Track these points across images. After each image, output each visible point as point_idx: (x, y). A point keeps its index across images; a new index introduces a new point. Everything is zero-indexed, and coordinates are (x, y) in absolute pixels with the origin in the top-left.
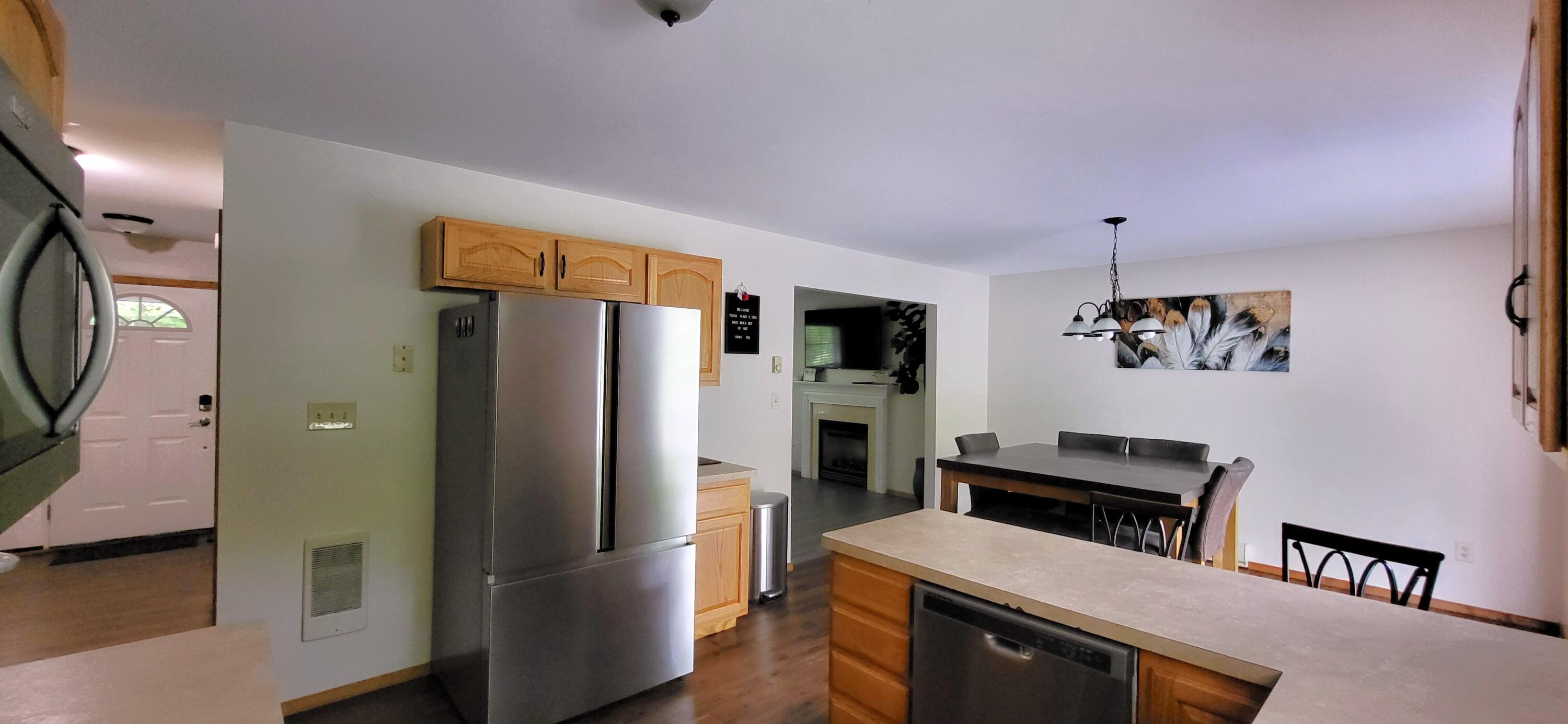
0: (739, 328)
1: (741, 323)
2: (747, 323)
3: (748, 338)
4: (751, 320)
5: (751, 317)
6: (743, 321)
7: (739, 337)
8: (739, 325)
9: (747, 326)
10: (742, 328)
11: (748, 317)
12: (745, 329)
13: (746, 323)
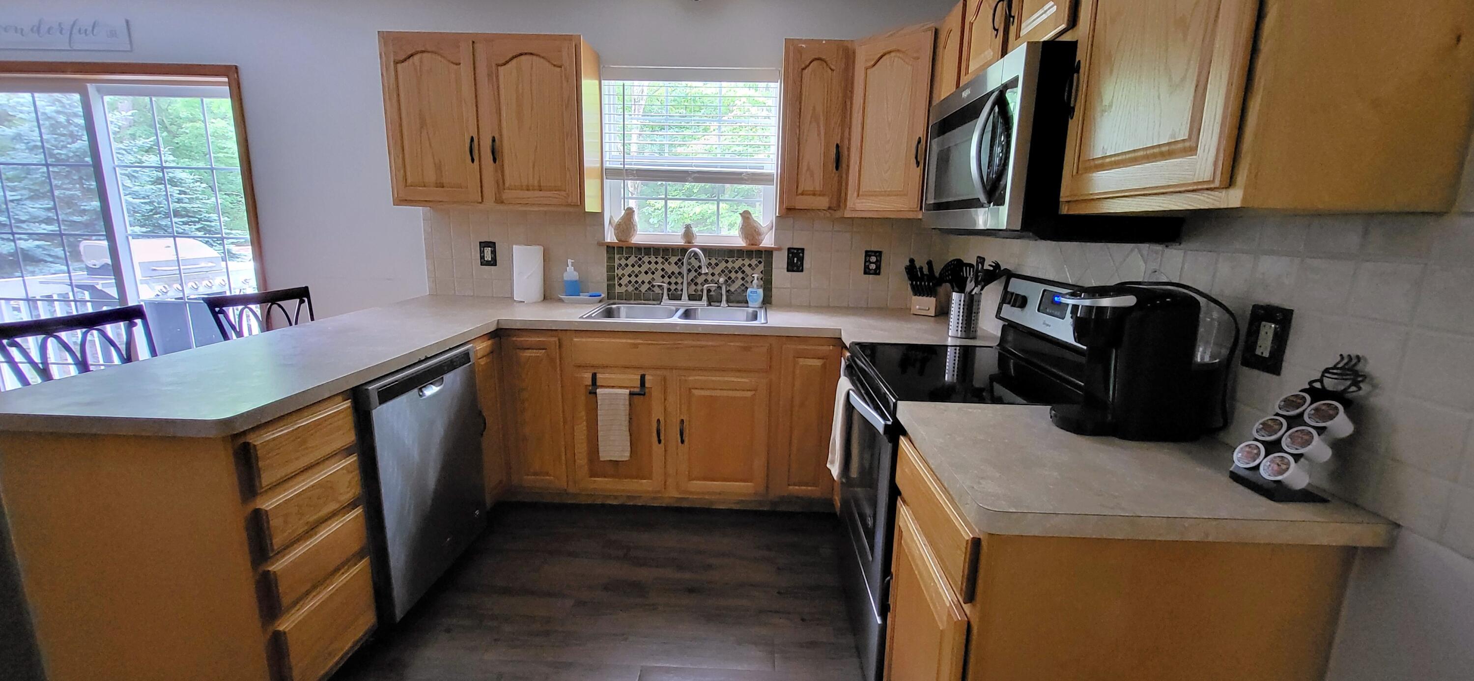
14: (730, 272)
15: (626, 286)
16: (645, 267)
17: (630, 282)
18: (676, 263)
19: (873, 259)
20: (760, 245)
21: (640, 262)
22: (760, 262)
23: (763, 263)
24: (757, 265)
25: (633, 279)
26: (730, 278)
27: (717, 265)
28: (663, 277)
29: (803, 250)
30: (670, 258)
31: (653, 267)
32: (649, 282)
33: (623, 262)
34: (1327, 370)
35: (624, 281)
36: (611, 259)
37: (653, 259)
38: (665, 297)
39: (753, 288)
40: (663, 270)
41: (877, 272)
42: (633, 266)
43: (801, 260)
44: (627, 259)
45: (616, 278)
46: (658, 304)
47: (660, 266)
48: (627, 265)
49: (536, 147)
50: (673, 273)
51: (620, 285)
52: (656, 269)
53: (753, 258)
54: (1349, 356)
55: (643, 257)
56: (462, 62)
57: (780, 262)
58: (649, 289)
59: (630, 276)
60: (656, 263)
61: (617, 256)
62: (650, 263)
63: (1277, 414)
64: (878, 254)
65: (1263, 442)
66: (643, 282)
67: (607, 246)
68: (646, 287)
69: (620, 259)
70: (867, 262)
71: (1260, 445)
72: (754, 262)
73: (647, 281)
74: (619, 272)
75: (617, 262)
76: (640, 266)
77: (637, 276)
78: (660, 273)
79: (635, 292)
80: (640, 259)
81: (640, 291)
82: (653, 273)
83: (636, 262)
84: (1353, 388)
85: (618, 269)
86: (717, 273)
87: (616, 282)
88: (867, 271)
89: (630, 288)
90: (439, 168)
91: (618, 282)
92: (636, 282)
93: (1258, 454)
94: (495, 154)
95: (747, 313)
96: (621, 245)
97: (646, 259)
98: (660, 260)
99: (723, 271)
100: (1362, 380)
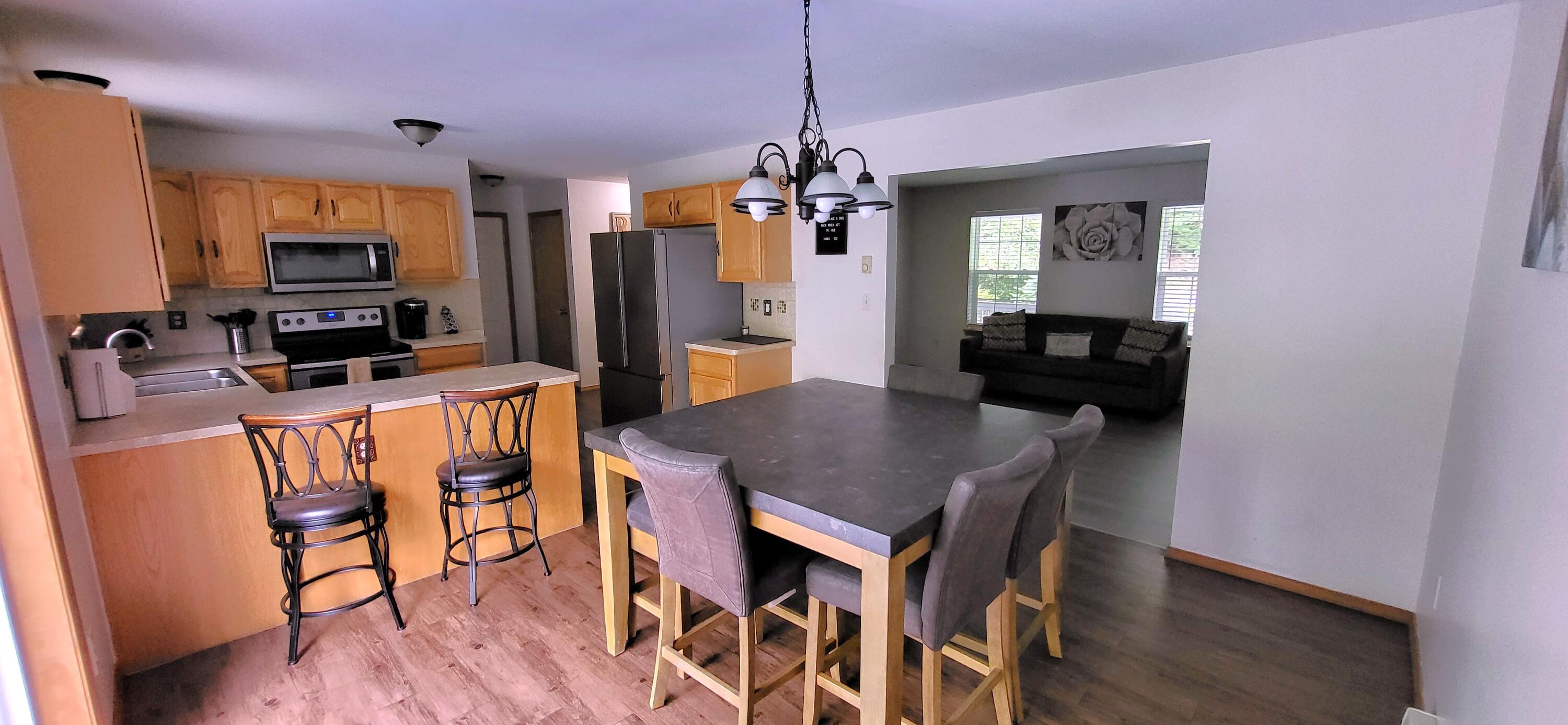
0: (828, 230)
1: (829, 225)
2: (835, 225)
3: (836, 239)
4: (838, 221)
5: (838, 218)
6: (830, 223)
7: (827, 239)
8: (828, 227)
9: (835, 227)
10: (830, 230)
11: (835, 218)
12: (833, 230)
13: (833, 225)
100: (449, 310)
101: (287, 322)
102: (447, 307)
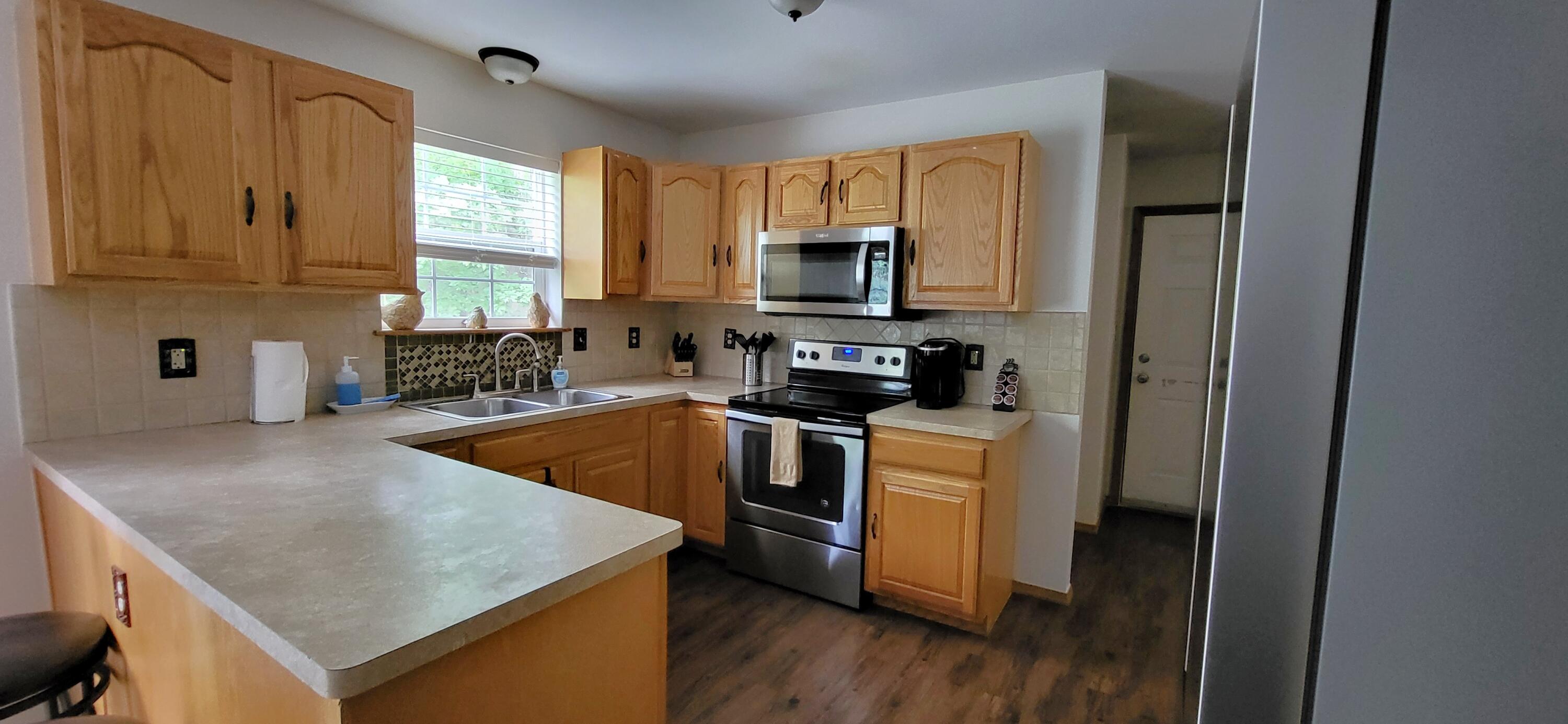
14: (525, 355)
15: (412, 382)
16: (435, 358)
17: (417, 377)
18: (470, 351)
19: (634, 335)
20: (548, 327)
21: (428, 353)
22: (552, 344)
23: (554, 344)
24: (549, 347)
25: (420, 374)
26: (525, 362)
27: (512, 349)
28: (456, 367)
29: (585, 329)
30: (464, 345)
31: (445, 357)
32: (441, 376)
33: (407, 354)
34: (1004, 365)
35: (409, 377)
36: (390, 352)
37: (444, 348)
38: (477, 388)
39: (557, 369)
40: (456, 359)
41: (637, 345)
42: (420, 358)
43: (585, 339)
44: (411, 351)
45: (398, 376)
46: (468, 399)
47: (452, 356)
48: (412, 358)
49: (357, 214)
50: (468, 362)
51: (404, 383)
52: (449, 360)
53: (545, 340)
54: (1010, 359)
55: (432, 347)
56: (234, 78)
57: (568, 341)
58: (441, 383)
59: (416, 370)
60: (449, 352)
61: (399, 348)
62: (441, 353)
63: (997, 383)
64: (637, 330)
65: (1000, 394)
66: (433, 376)
67: (386, 336)
68: (437, 381)
69: (403, 351)
70: (630, 337)
71: (1000, 395)
72: (546, 344)
73: (437, 375)
74: (402, 367)
75: (399, 355)
76: (429, 357)
77: (425, 370)
78: (452, 364)
79: (424, 389)
80: (429, 349)
81: (430, 387)
82: (445, 365)
83: (424, 353)
84: (1015, 369)
85: (400, 363)
86: (512, 359)
87: (398, 379)
88: (631, 346)
89: (417, 386)
90: (179, 227)
91: (401, 379)
92: (425, 377)
93: (1001, 398)
94: (291, 216)
95: (567, 394)
96: (402, 333)
97: (436, 348)
98: (452, 348)
99: (519, 355)
100: (1016, 366)
101: (801, 355)
102: (1015, 362)
